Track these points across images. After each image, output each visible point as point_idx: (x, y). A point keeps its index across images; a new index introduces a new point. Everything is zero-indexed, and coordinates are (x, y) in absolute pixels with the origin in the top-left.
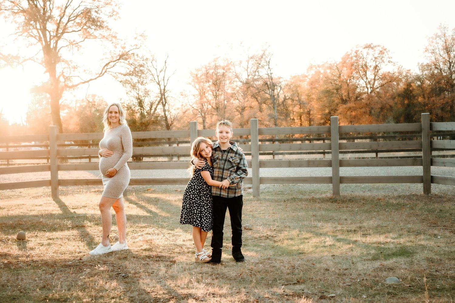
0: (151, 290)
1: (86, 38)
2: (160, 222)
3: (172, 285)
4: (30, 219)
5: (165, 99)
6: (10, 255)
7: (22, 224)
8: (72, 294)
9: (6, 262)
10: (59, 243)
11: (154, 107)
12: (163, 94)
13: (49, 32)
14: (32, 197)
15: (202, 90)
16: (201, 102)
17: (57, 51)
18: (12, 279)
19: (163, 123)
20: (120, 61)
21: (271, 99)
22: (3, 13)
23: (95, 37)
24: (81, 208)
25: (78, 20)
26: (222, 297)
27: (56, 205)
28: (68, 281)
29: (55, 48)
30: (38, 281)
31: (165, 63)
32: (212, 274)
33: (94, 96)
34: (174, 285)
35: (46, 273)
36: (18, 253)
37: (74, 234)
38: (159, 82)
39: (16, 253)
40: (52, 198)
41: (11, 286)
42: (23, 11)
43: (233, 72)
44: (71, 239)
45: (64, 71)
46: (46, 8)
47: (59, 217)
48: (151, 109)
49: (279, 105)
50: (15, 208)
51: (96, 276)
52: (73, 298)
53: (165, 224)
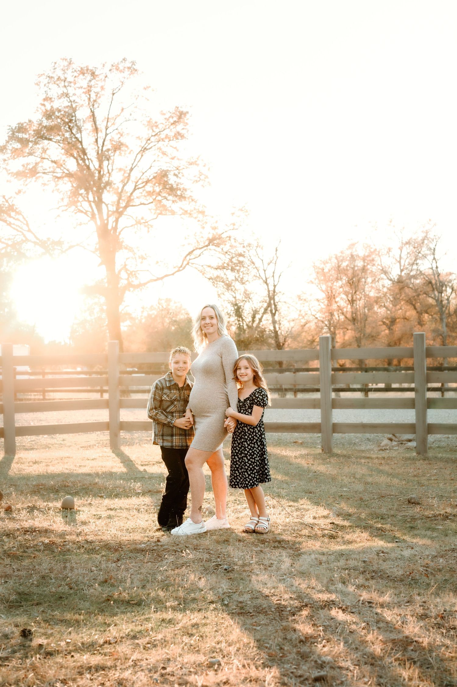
0: (270, 593)
1: (161, 214)
2: (275, 489)
3: (303, 586)
4: (79, 479)
5: (275, 306)
6: (52, 531)
7: (68, 486)
8: (149, 594)
9: (47, 541)
10: (124, 516)
11: (258, 317)
12: (272, 297)
13: (107, 205)
14: (81, 447)
15: (330, 292)
16: (329, 310)
17: (117, 234)
18: (58, 567)
19: (272, 341)
20: (209, 247)
21: (437, 305)
22: (41, 178)
23: (173, 213)
24: (154, 464)
25: (149, 188)
26: (383, 608)
27: (118, 460)
28: (141, 573)
29: (115, 229)
30: (95, 572)
31: (276, 250)
32: (365, 571)
33: (168, 301)
34: (306, 586)
35: (108, 560)
36: (65, 529)
37: (146, 503)
38: (266, 280)
39: (61, 529)
40: (111, 448)
41: (56, 578)
42: (70, 175)
43: (378, 265)
44: (142, 510)
45: (127, 263)
46: (102, 170)
47: (121, 477)
48: (253, 321)
49: (449, 315)
50: (56, 462)
51: (184, 568)
52: (150, 600)
53: (283, 492)
